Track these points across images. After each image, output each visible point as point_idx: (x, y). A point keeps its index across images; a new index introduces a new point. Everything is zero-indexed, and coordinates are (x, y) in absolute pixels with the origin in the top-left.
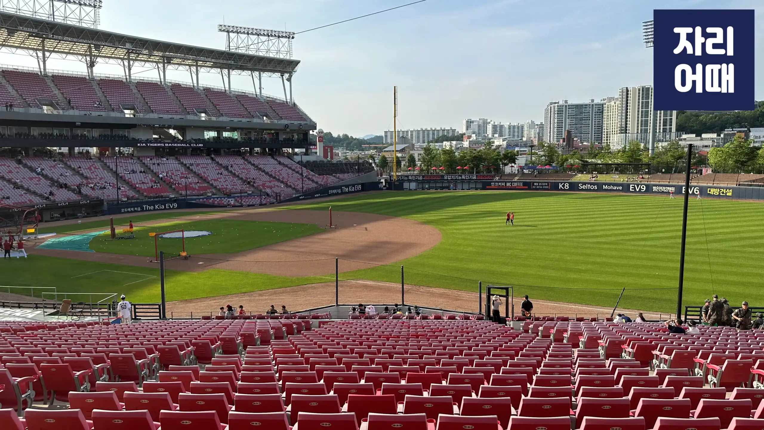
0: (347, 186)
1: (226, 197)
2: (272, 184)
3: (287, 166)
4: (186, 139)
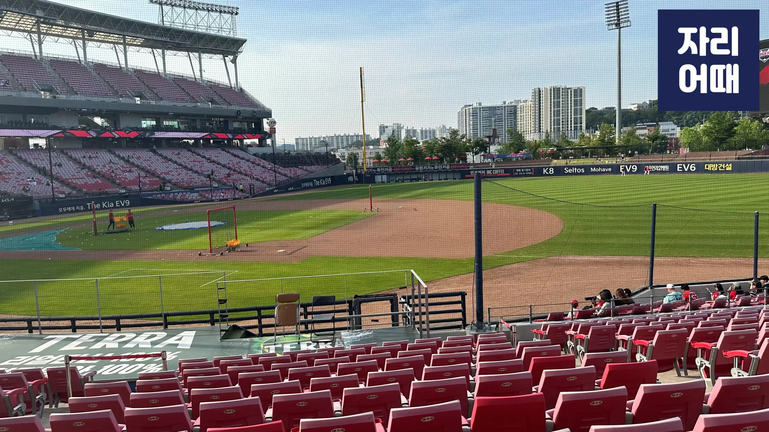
0: (318, 179)
1: (188, 192)
2: (236, 176)
3: (243, 159)
4: (120, 128)
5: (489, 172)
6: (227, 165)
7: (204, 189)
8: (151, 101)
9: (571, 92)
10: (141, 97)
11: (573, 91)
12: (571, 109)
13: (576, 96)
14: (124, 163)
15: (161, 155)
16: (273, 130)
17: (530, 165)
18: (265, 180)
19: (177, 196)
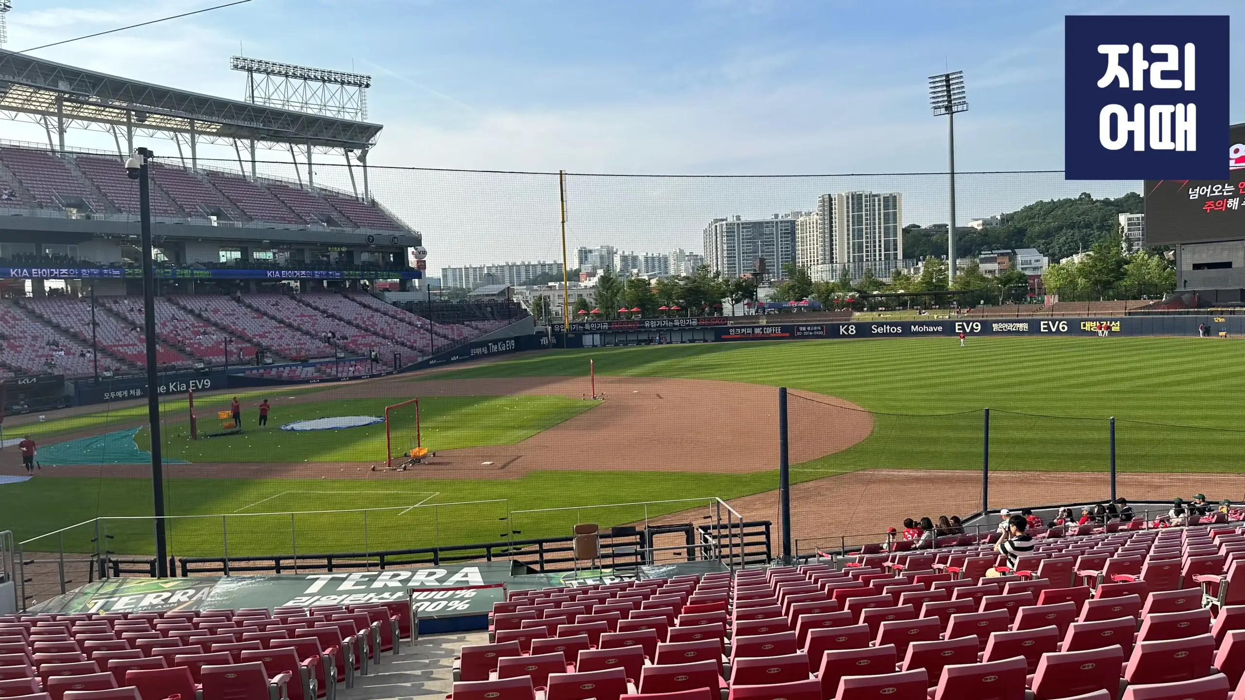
0: (495, 342)
1: (300, 365)
4: (186, 263)
5: (758, 331)
6: (355, 322)
7: (323, 360)
8: (236, 222)
9: (879, 200)
10: (219, 215)
11: (882, 199)
12: (880, 228)
13: (886, 207)
14: (193, 320)
15: (249, 306)
16: (422, 265)
17: (819, 321)
18: (415, 344)
19: (283, 372)
